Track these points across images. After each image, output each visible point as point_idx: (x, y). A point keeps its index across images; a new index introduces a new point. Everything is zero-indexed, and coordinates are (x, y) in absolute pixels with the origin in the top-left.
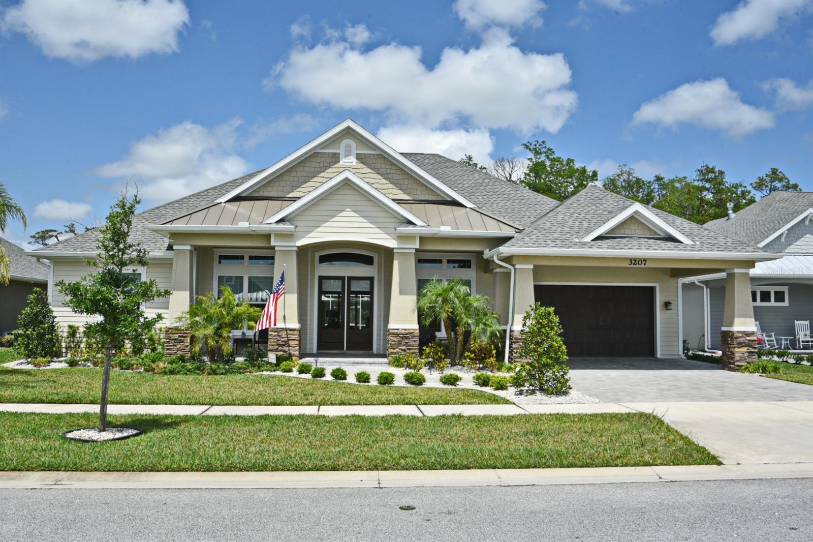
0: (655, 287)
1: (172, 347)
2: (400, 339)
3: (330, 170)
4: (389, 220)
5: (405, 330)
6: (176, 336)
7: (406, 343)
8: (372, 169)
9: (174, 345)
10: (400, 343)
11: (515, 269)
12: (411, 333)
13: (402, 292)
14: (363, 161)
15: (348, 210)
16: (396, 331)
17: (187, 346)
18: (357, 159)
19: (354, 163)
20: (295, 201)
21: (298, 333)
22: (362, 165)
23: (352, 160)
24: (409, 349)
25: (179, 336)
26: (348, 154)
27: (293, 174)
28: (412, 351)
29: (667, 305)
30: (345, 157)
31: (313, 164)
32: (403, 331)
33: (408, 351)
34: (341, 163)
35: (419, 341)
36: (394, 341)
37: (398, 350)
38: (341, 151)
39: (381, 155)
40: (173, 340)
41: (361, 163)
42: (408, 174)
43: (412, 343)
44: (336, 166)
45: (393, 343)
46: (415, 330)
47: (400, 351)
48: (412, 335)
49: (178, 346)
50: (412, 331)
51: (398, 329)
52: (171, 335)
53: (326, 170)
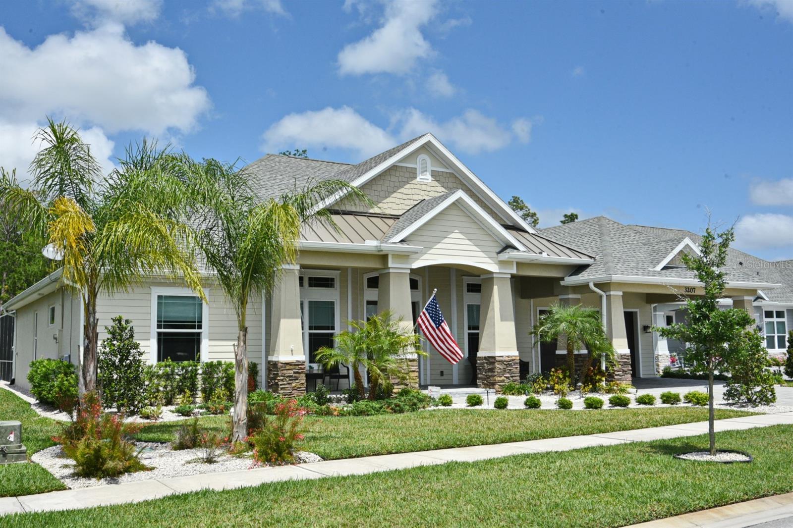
0: (636, 312)
1: (287, 386)
2: (505, 367)
3: (408, 186)
4: (492, 244)
5: (508, 357)
6: (291, 373)
7: (510, 370)
8: (445, 188)
9: (289, 384)
10: (504, 371)
11: (609, 297)
12: (513, 360)
13: (503, 319)
14: (438, 179)
15: (457, 231)
16: (501, 358)
17: (303, 384)
18: (432, 176)
19: (430, 181)
20: (399, 218)
21: (417, 364)
22: (436, 184)
23: (428, 176)
24: (512, 377)
25: (295, 373)
26: (424, 171)
27: (374, 187)
28: (514, 378)
29: (646, 328)
30: (422, 173)
31: (394, 179)
32: (507, 359)
33: (511, 379)
34: (418, 179)
35: (520, 367)
36: (500, 369)
37: (503, 378)
38: (418, 166)
39: (452, 173)
40: (287, 377)
41: (436, 180)
42: (477, 196)
43: (514, 370)
44: (414, 182)
45: (499, 371)
46: (515, 356)
47: (505, 379)
48: (514, 361)
49: (294, 385)
50: (514, 358)
51: (502, 357)
52: (285, 372)
53: (404, 185)
